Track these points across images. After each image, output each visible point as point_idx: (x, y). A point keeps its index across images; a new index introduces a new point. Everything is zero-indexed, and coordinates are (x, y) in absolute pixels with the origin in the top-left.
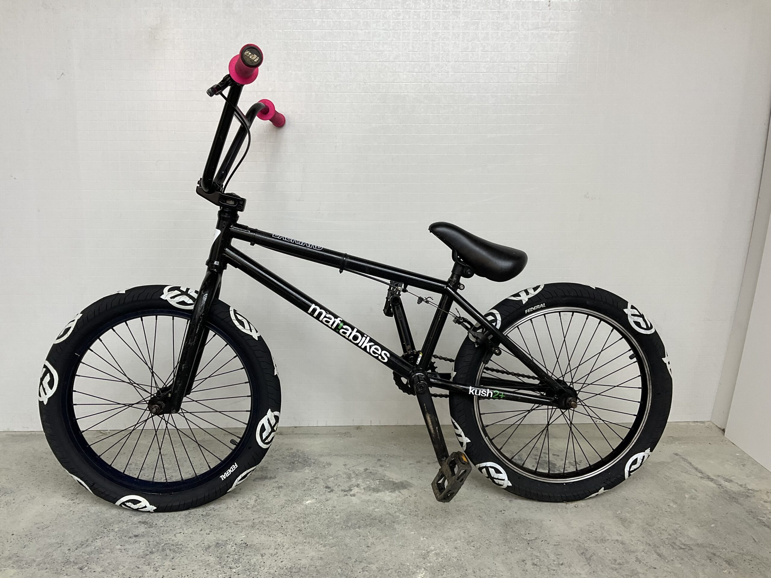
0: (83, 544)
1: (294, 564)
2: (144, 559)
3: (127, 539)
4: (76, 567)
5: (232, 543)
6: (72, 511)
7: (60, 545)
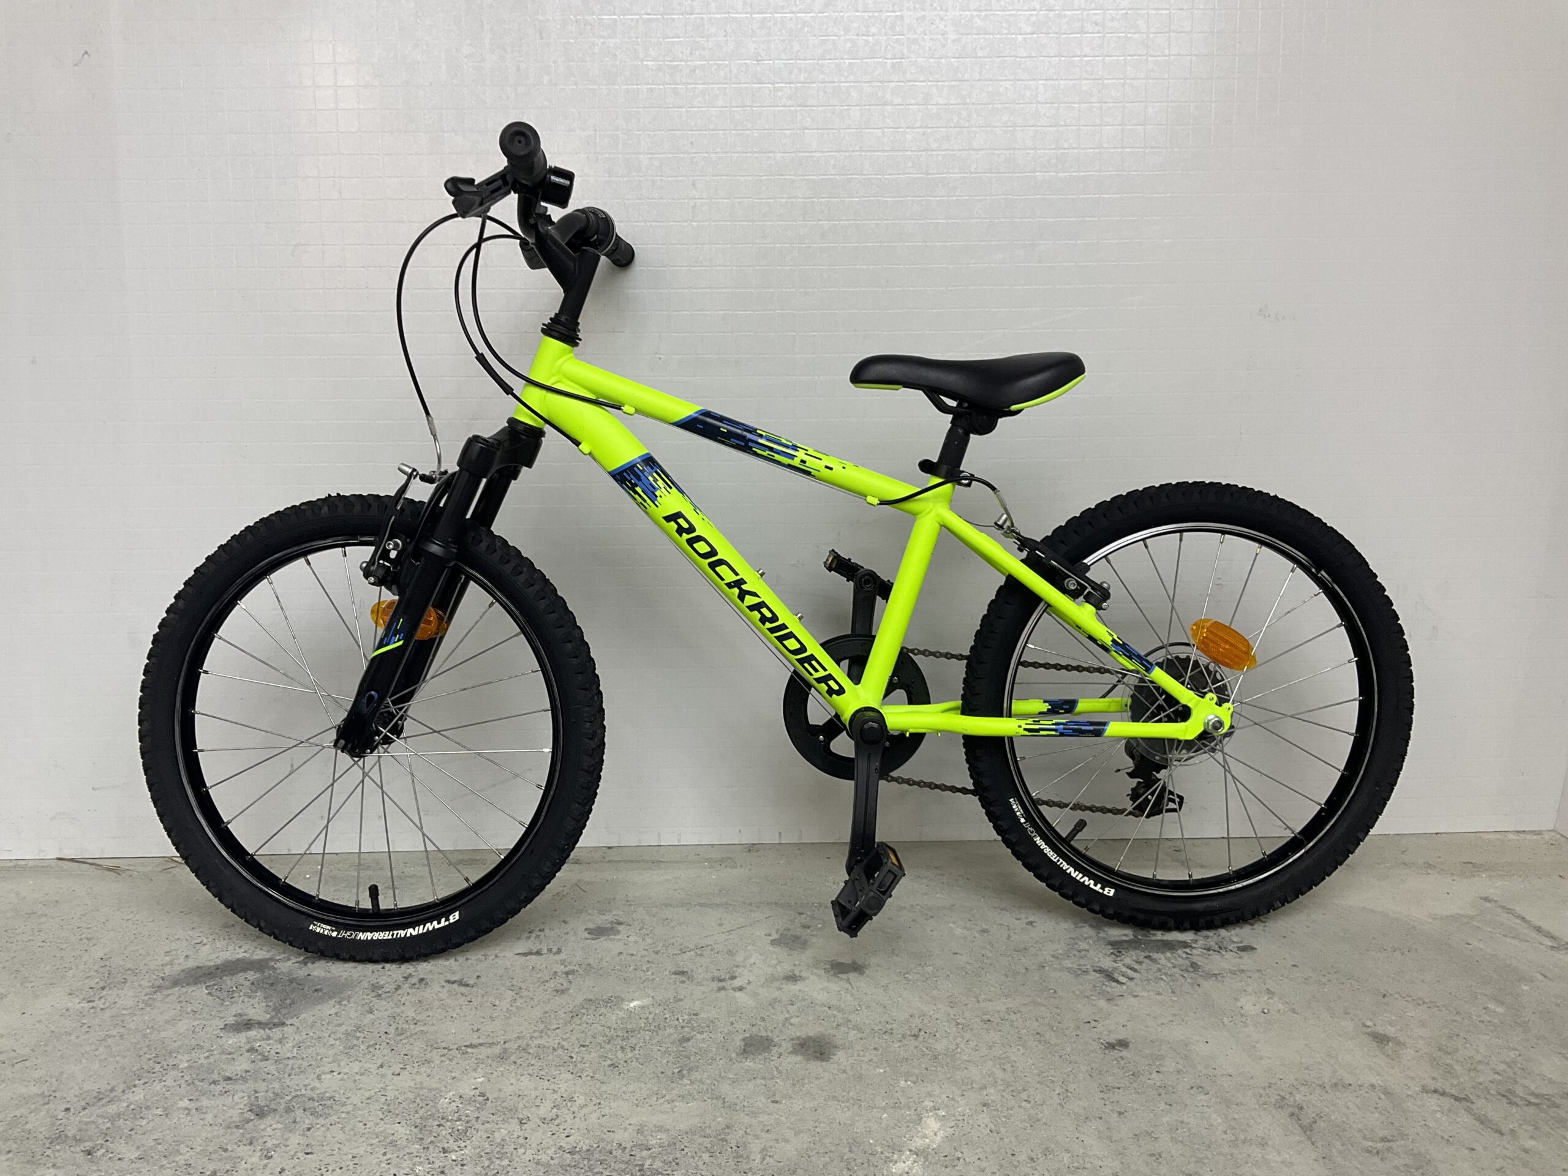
0: (101, 1097)
1: (596, 1141)
2: (241, 1131)
3: (205, 1085)
4: (78, 1149)
5: (451, 1094)
6: (86, 1026)
7: (47, 1099)
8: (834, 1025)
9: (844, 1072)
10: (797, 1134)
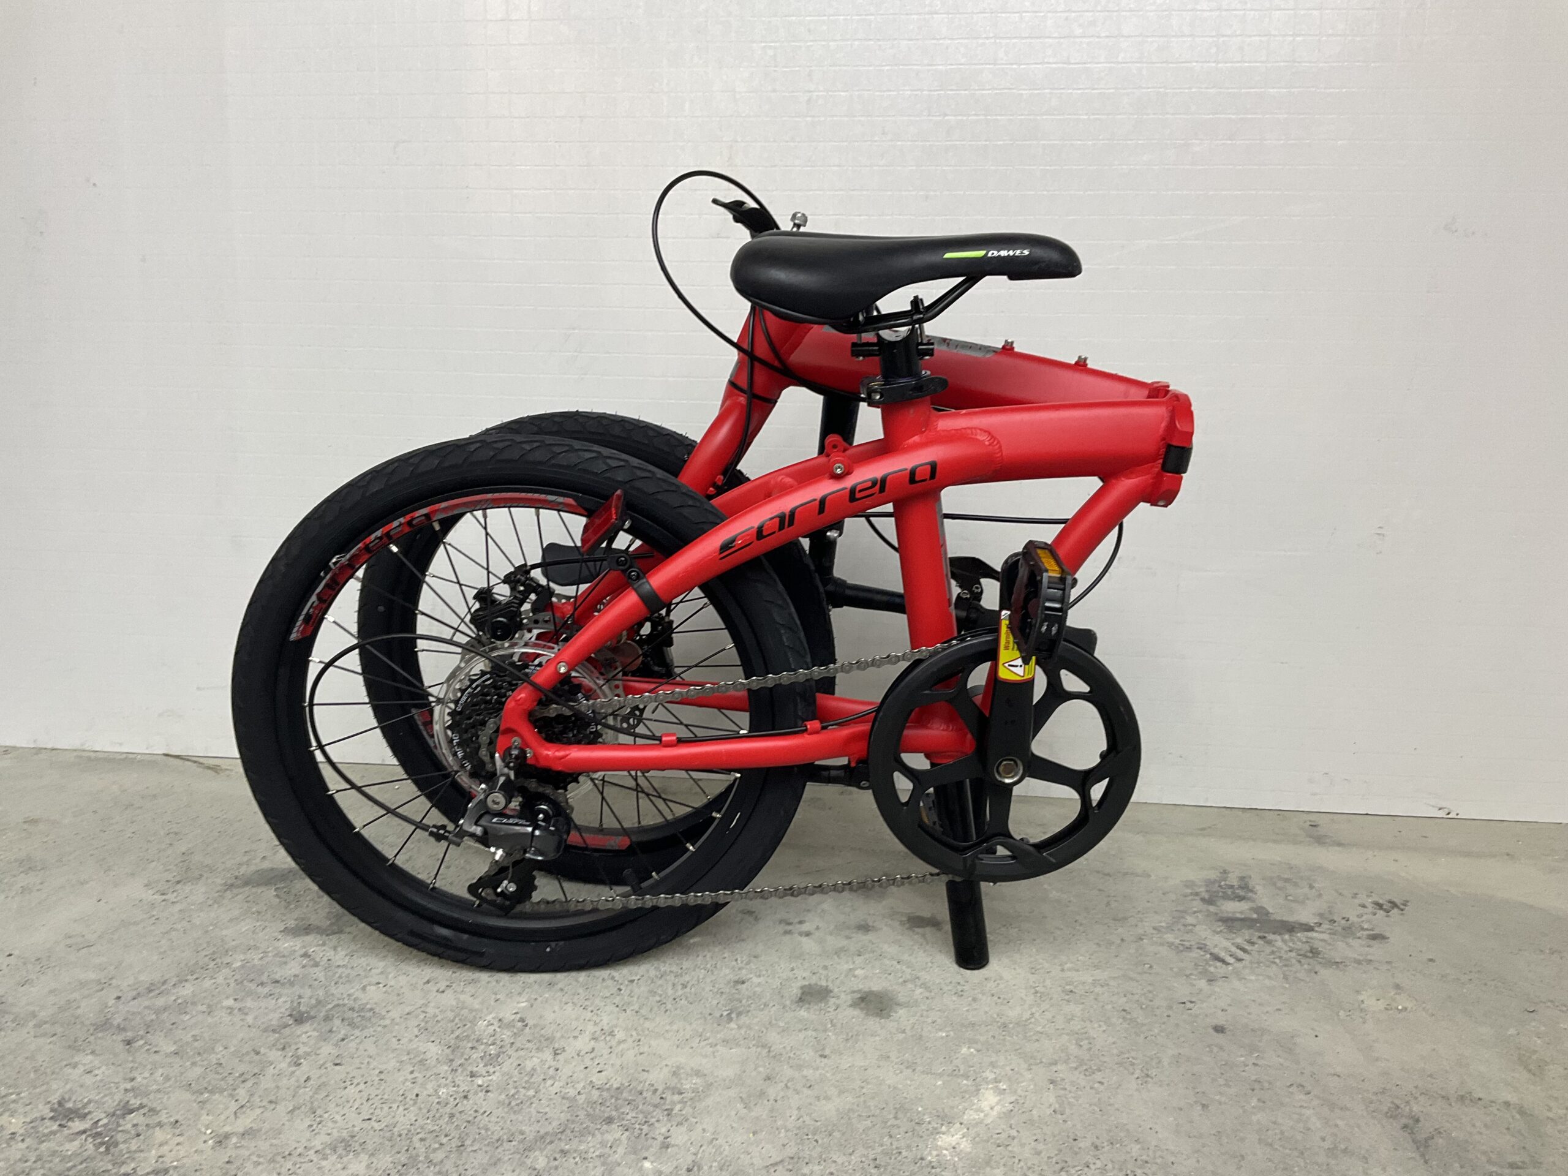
8: (901, 980)
9: (904, 1032)
10: (841, 1092)
